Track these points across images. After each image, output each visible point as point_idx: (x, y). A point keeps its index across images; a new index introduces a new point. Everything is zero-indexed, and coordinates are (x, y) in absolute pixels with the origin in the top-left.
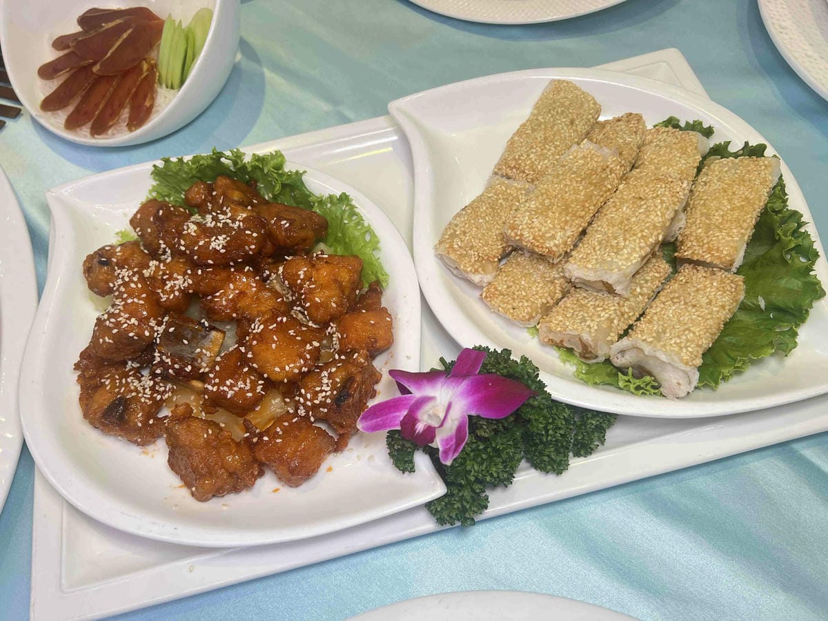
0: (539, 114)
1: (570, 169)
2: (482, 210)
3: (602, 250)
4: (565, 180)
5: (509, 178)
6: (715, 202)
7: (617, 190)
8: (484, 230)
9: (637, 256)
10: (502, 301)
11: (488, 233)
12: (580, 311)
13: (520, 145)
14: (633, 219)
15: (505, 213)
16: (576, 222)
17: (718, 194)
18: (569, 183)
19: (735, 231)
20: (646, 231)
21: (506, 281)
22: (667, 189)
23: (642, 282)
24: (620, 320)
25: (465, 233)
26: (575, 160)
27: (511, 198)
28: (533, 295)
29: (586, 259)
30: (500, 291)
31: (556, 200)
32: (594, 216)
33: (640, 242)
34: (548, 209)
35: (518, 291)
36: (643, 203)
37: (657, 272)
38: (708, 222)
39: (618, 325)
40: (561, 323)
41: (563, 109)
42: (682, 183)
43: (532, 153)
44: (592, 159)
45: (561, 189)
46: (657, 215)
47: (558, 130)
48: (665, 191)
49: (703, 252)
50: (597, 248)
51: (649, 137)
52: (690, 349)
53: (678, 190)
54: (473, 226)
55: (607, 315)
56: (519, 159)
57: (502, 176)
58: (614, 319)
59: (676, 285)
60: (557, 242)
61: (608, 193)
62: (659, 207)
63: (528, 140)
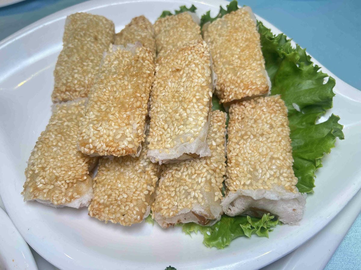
0: (68, 43)
1: (110, 71)
2: (51, 139)
3: (171, 126)
4: (109, 82)
5: (65, 101)
6: (228, 51)
7: (155, 72)
8: (61, 156)
9: (202, 118)
10: (110, 213)
11: (66, 158)
12: (180, 186)
13: (63, 71)
14: (182, 90)
15: (74, 132)
16: (137, 113)
17: (225, 45)
18: (114, 83)
19: (254, 64)
20: (197, 94)
21: (104, 191)
22: (194, 54)
23: (213, 135)
24: (215, 177)
25: (43, 169)
26: (110, 63)
27: (74, 117)
28: (134, 193)
29: (161, 140)
30: (103, 204)
31: (110, 102)
32: (149, 101)
33: (198, 106)
34: (107, 113)
35: (119, 196)
36: (181, 73)
37: (218, 122)
38: (231, 67)
39: (217, 182)
40: (170, 206)
41: (84, 32)
42: (202, 44)
43: (75, 73)
44: (123, 57)
45: (110, 91)
46: (199, 77)
47: (88, 48)
48: (193, 56)
49: (243, 90)
50: (166, 127)
51: (157, 29)
52: (285, 175)
53: (203, 50)
54: (49, 158)
55: (204, 179)
56: (67, 82)
57: (60, 102)
58: (210, 179)
59: (237, 124)
60: (129, 139)
61: (150, 78)
62: (197, 70)
63: (67, 65)
